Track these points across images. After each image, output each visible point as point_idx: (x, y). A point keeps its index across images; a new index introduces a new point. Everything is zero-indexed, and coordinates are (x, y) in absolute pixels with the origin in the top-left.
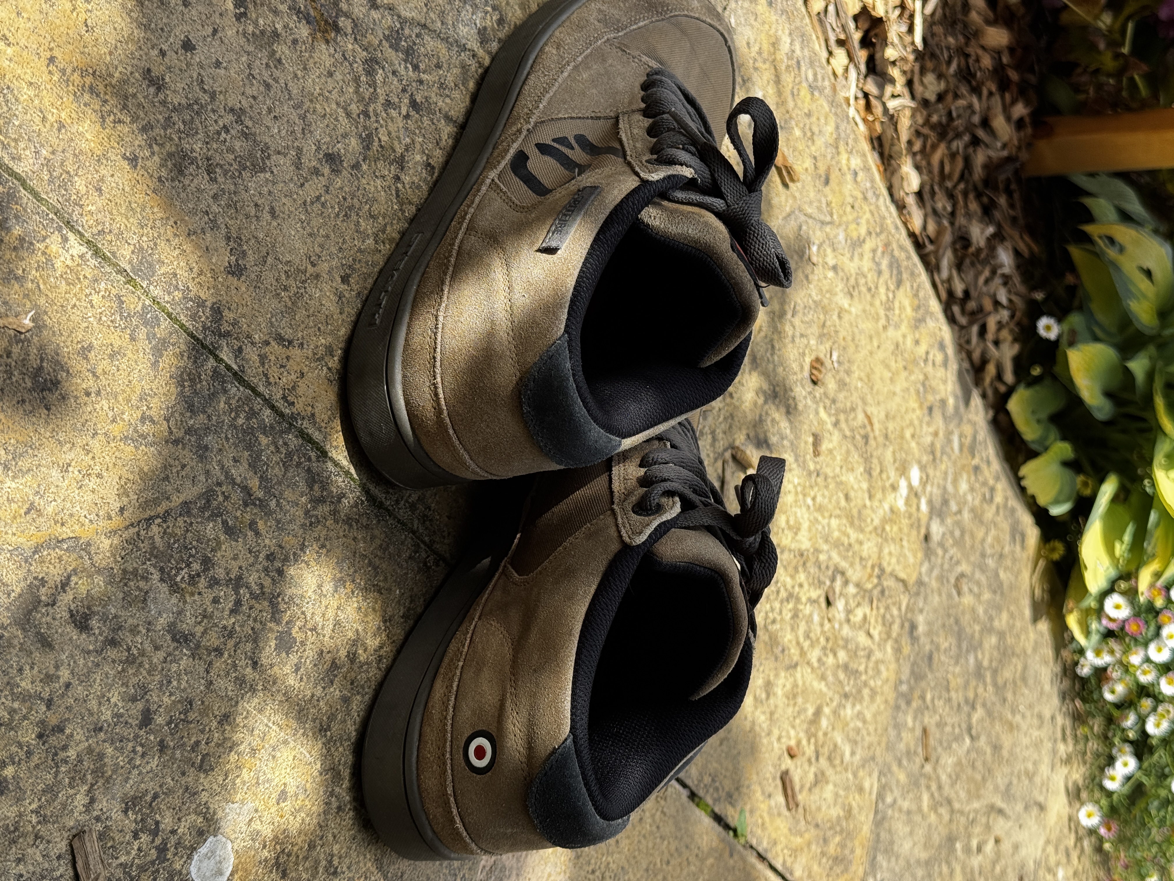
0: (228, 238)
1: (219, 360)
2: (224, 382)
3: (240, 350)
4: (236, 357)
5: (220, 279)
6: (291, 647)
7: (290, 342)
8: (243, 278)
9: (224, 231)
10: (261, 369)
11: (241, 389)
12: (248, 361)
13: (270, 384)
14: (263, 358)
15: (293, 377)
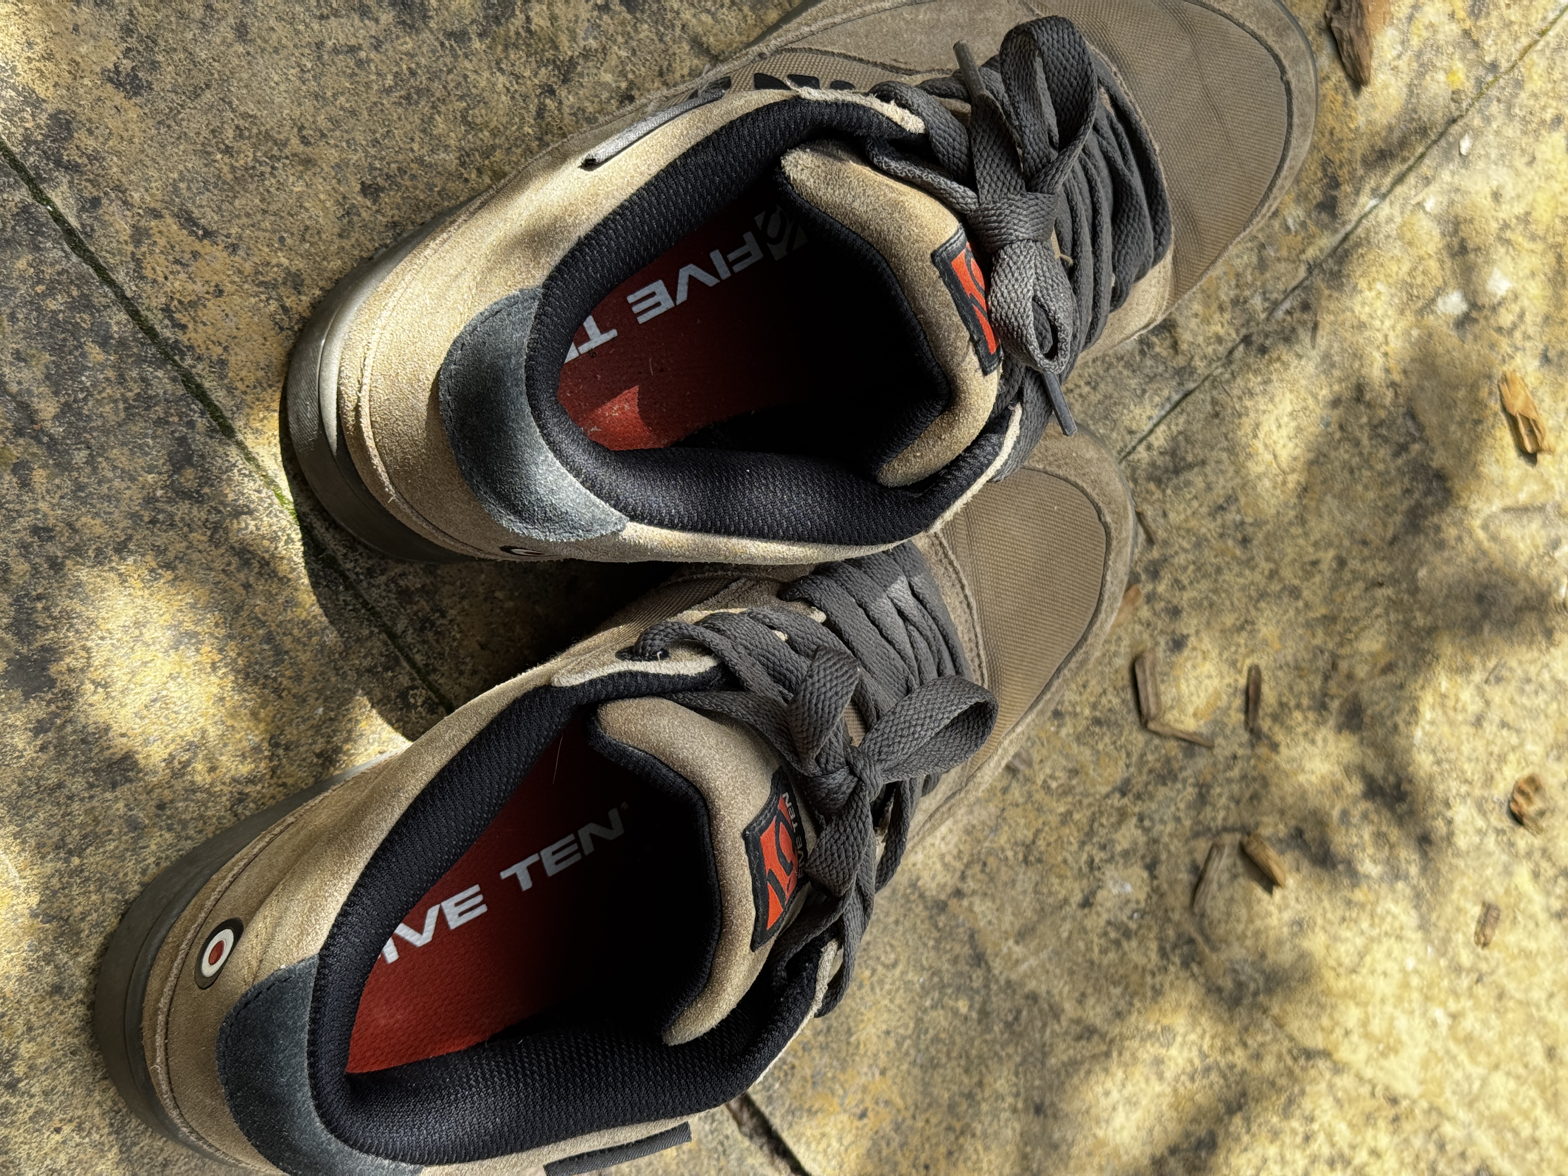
0: (127, 31)
1: (41, 198)
2: (39, 233)
3: (95, 203)
4: (83, 209)
5: (86, 81)
6: (39, 689)
7: (208, 234)
8: (138, 100)
9: (122, 15)
10: (130, 248)
11: (74, 259)
12: (104, 225)
13: (142, 278)
14: (139, 235)
15: (199, 288)
